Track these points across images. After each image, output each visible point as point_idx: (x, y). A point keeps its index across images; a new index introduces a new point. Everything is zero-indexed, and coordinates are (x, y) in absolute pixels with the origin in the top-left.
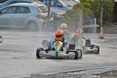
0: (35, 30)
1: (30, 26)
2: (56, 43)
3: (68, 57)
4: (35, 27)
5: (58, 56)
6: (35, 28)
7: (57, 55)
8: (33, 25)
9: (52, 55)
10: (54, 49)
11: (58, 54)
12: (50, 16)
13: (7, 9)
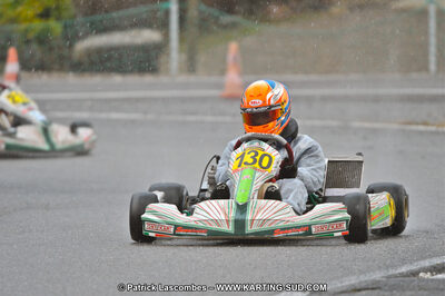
2: (242, 156)
3: (309, 232)
5: (249, 230)
7: (240, 224)
9: (214, 227)
10: (222, 193)
11: (249, 217)
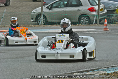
0: (87, 23)
1: (82, 19)
4: (87, 20)
6: (87, 22)
8: (85, 18)
12: (103, 9)
13: (58, 2)
